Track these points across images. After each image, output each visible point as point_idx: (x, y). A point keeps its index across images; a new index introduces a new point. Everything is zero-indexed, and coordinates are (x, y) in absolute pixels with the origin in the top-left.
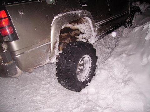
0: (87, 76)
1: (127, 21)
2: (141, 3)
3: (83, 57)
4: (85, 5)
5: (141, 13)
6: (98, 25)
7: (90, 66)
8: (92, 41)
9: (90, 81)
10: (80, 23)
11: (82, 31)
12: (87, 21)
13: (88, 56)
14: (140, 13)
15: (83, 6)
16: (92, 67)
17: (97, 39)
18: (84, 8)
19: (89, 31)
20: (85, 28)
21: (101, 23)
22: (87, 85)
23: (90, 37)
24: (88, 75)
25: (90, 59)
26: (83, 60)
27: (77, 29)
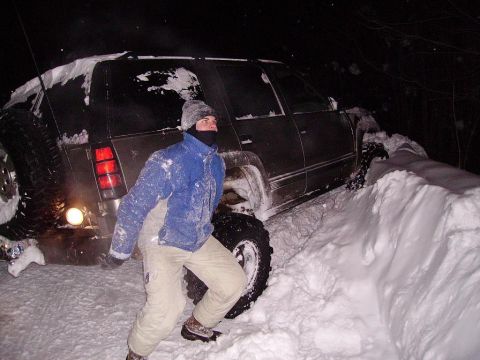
0: (249, 287)
1: (353, 176)
2: (390, 135)
3: (241, 243)
4: (249, 141)
5: (388, 157)
6: (274, 182)
7: (257, 267)
8: (263, 216)
9: (254, 299)
10: (238, 177)
11: (241, 194)
12: (252, 174)
13: (251, 243)
14: (385, 158)
15: (244, 142)
16: (260, 269)
17: (272, 212)
18: (246, 148)
19: (256, 193)
20: (247, 188)
21: (282, 178)
22: (248, 308)
23: (258, 207)
24: (251, 287)
25: (257, 251)
26: (241, 252)
27: (231, 190)
